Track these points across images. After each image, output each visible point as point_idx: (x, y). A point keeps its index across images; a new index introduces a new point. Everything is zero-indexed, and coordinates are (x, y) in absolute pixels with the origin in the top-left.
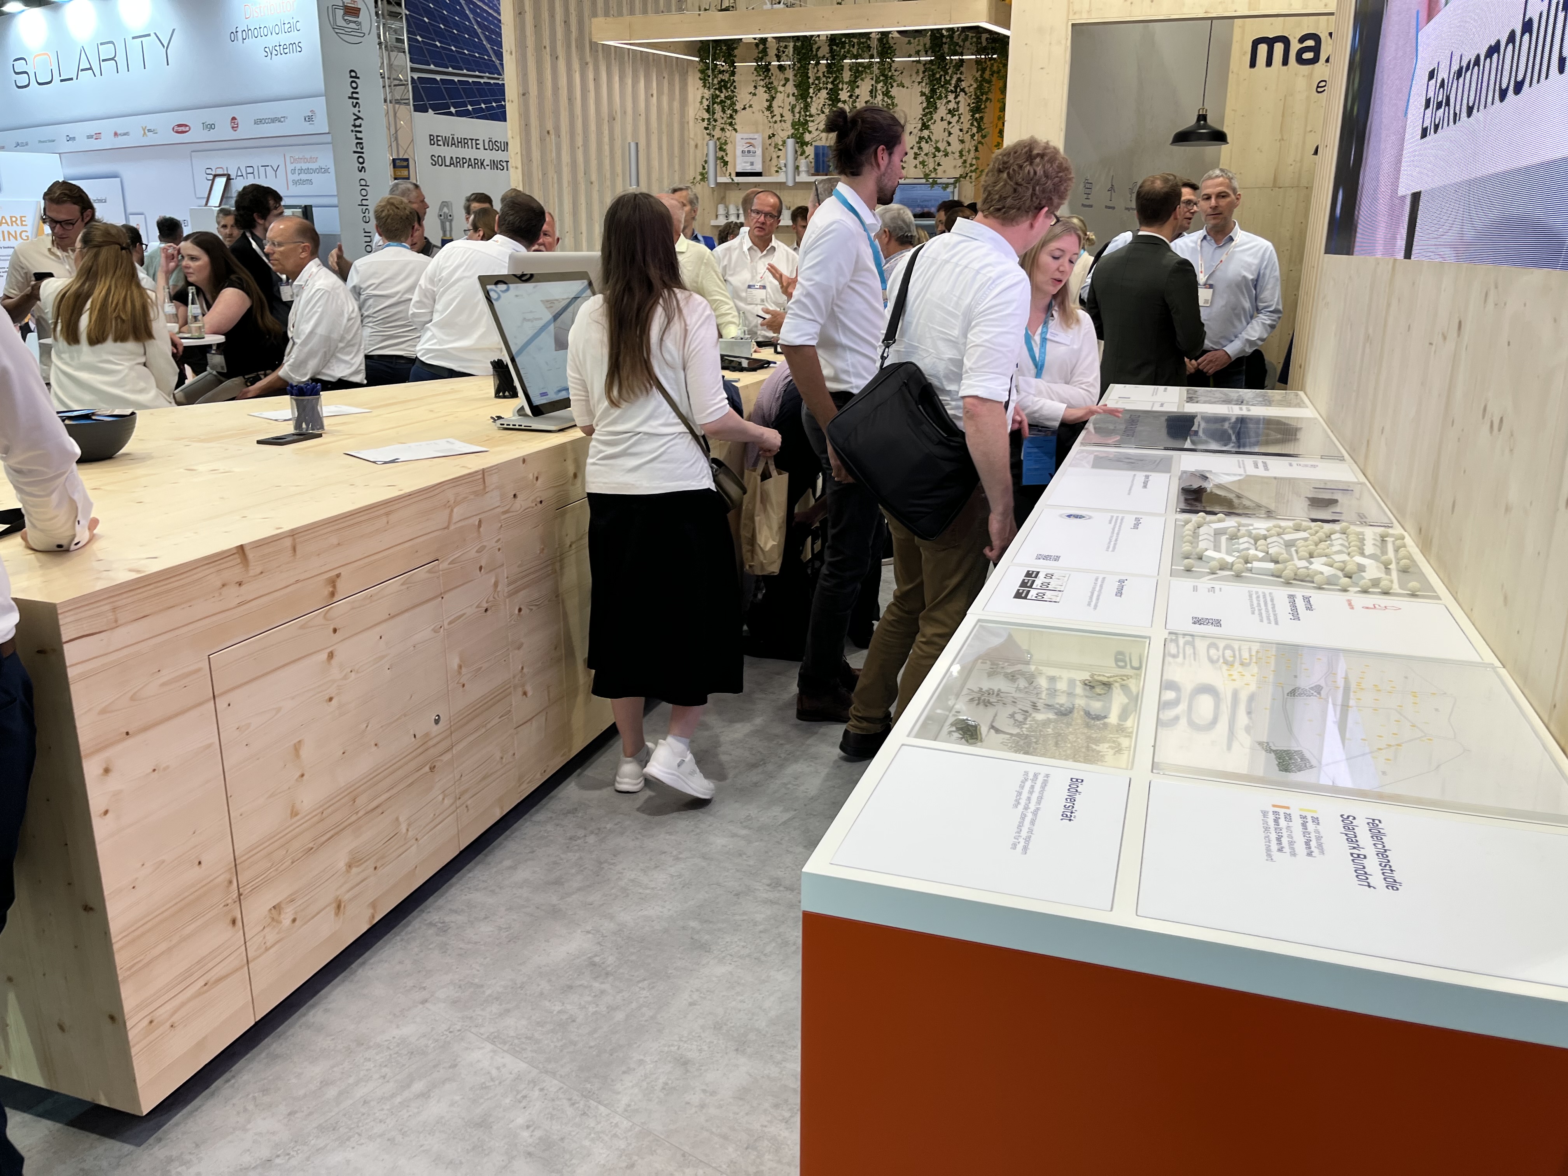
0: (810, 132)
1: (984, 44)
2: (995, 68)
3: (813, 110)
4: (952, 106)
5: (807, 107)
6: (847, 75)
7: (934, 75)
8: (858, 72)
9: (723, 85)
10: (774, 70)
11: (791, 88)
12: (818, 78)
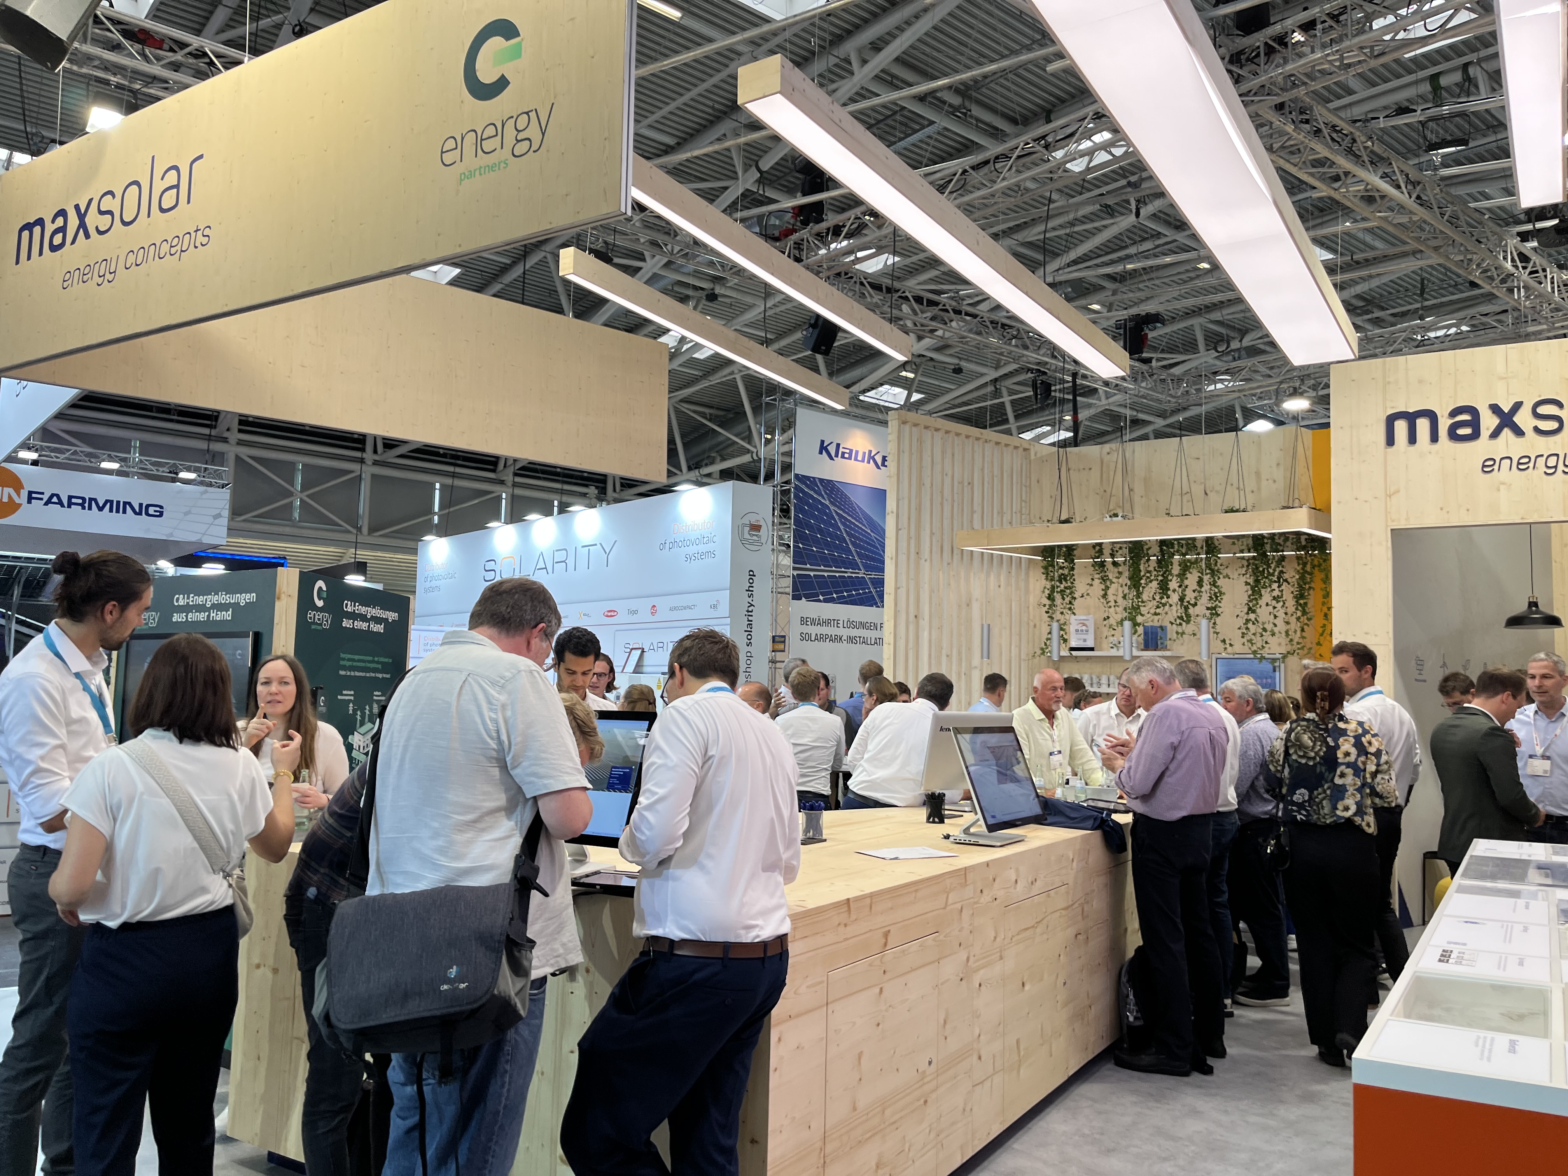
0: (1142, 615)
1: (1304, 543)
2: (1316, 563)
3: (1145, 597)
4: (1276, 593)
5: (1138, 596)
6: (1176, 570)
7: (1257, 568)
8: (1185, 567)
9: (1062, 578)
10: (1109, 566)
11: (1125, 580)
12: (1149, 572)
